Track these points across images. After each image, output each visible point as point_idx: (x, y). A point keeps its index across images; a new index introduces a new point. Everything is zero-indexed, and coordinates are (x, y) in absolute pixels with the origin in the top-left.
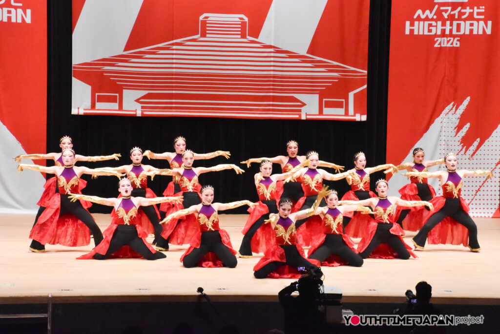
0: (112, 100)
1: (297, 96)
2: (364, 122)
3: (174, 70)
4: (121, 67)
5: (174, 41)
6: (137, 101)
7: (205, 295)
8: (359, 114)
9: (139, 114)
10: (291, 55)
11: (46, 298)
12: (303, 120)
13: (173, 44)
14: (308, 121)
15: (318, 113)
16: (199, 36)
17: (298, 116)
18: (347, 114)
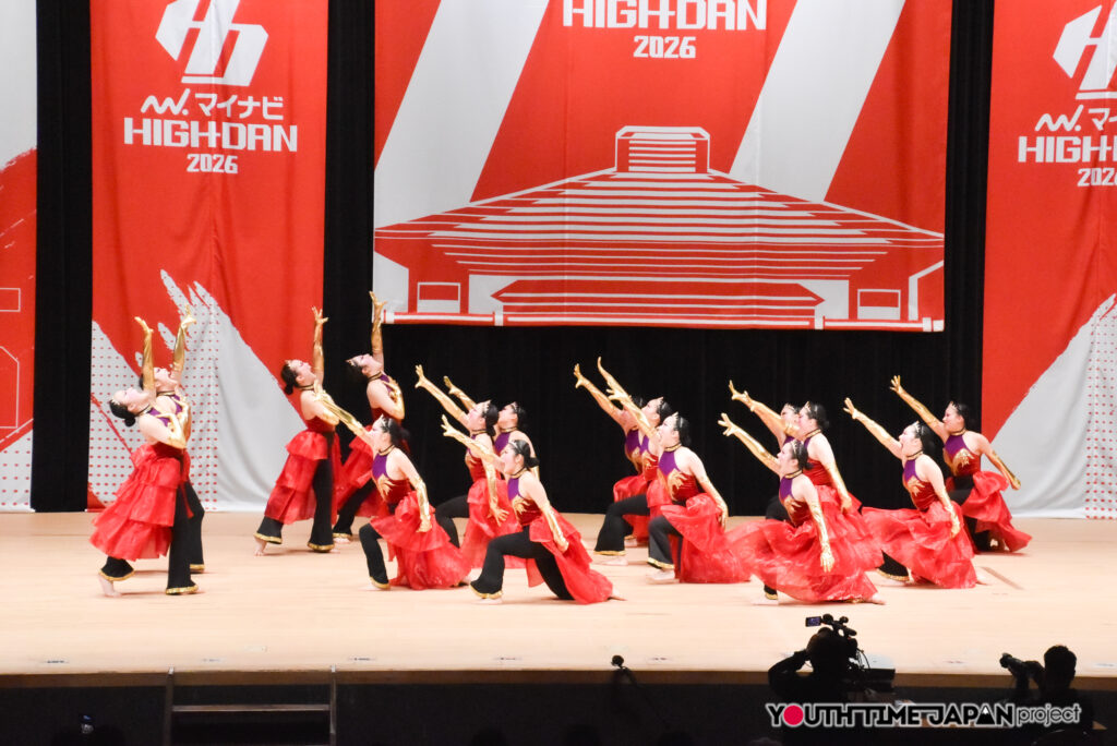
0: (448, 294)
1: (806, 284)
2: (939, 333)
3: (567, 236)
4: (466, 232)
5: (567, 180)
6: (497, 296)
7: (627, 672)
8: (929, 319)
9: (499, 320)
10: (794, 204)
11: (328, 674)
12: (819, 331)
13: (565, 186)
14: (827, 332)
15: (846, 316)
16: (615, 169)
17: (807, 323)
18: (904, 317)
